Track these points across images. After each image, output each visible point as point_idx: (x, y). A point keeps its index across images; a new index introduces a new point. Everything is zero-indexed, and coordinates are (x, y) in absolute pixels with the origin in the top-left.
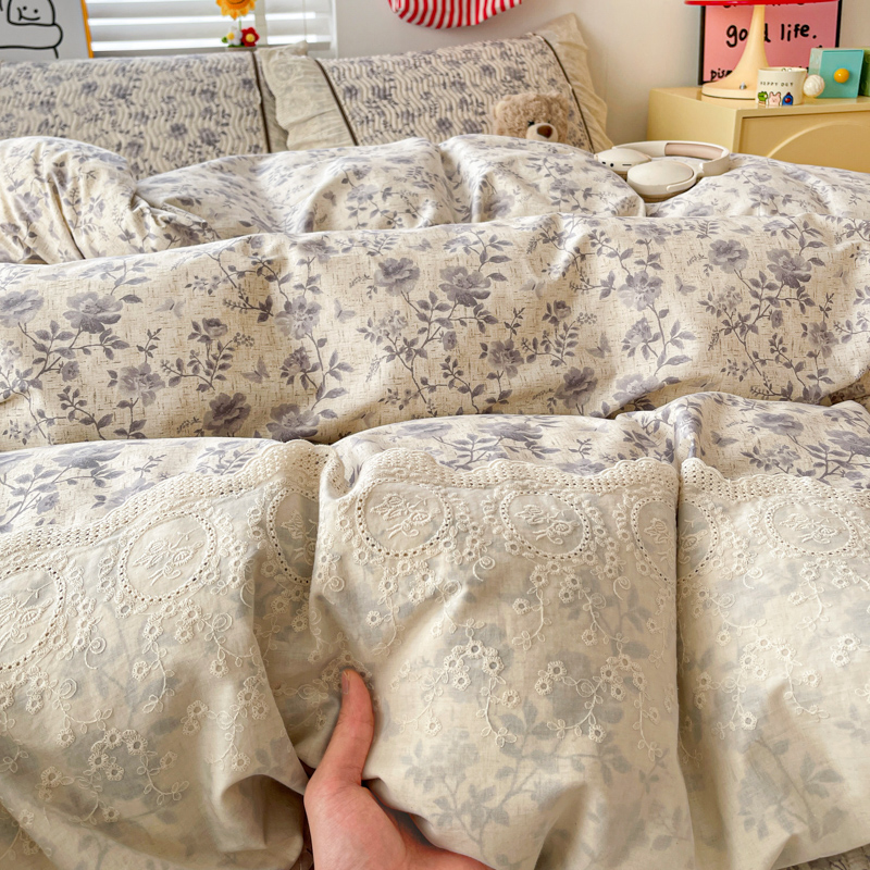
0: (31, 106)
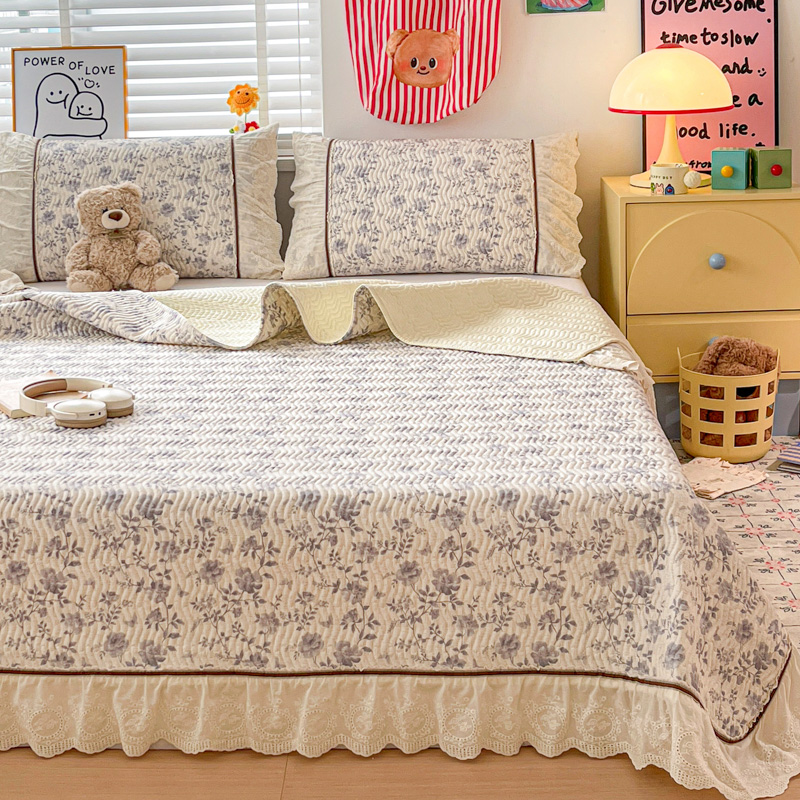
0: (63, 184)
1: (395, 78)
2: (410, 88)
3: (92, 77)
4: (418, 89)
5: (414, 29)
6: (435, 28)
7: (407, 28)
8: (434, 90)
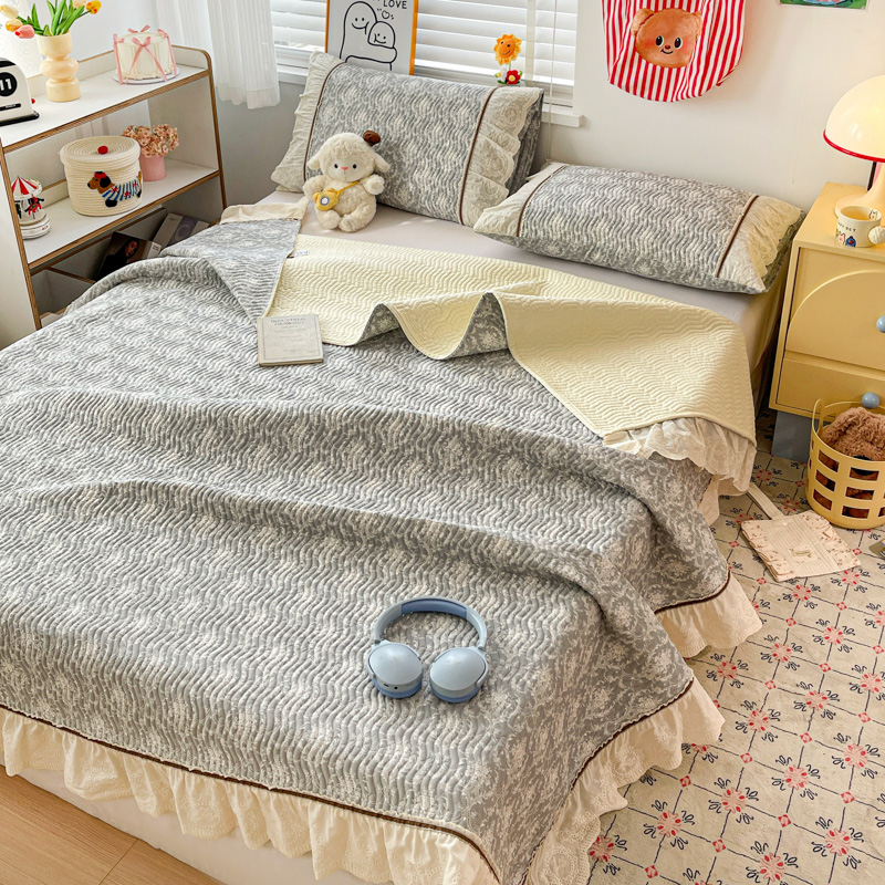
1: (637, 55)
2: (651, 66)
3: (388, 9)
4: (658, 68)
5: (660, 8)
6: (685, 7)
7: (653, 8)
8: (674, 71)
